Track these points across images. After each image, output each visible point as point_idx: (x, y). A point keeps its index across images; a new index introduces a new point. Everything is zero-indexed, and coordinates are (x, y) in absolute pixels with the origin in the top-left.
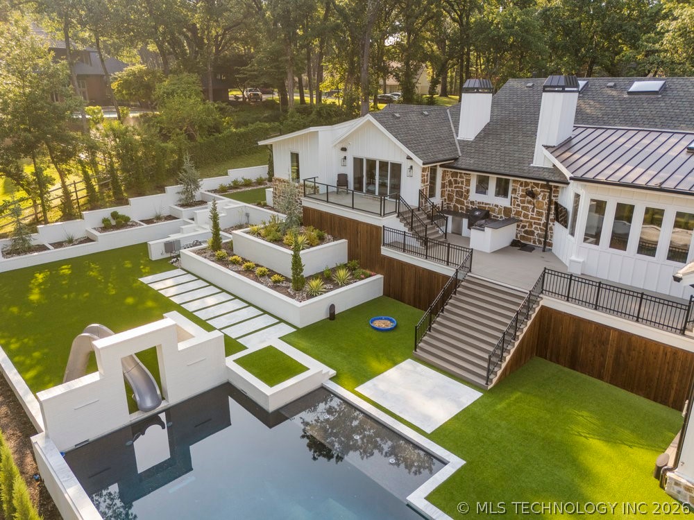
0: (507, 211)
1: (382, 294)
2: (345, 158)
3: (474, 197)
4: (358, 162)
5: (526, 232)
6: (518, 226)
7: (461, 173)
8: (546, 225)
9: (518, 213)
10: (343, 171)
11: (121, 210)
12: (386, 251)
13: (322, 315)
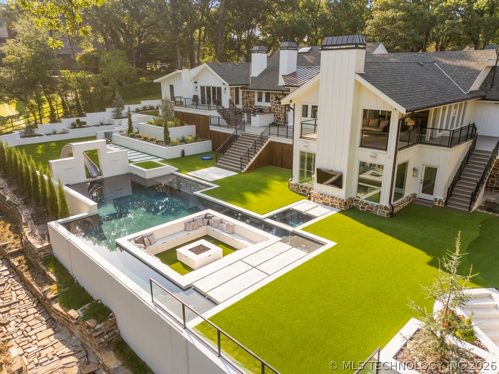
0: (270, 108)
1: (211, 150)
2: (197, 87)
3: (257, 103)
4: (202, 88)
5: (278, 118)
6: (275, 116)
7: (250, 92)
8: (285, 113)
9: (274, 109)
10: (196, 94)
11: (82, 119)
12: (212, 128)
13: (178, 155)
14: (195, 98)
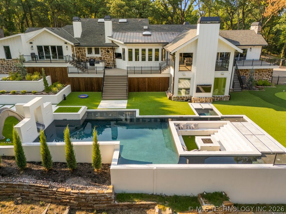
0: (100, 58)
1: (71, 92)
2: (32, 46)
4: (40, 48)
12: (70, 76)
13: (62, 99)
14: (33, 55)
